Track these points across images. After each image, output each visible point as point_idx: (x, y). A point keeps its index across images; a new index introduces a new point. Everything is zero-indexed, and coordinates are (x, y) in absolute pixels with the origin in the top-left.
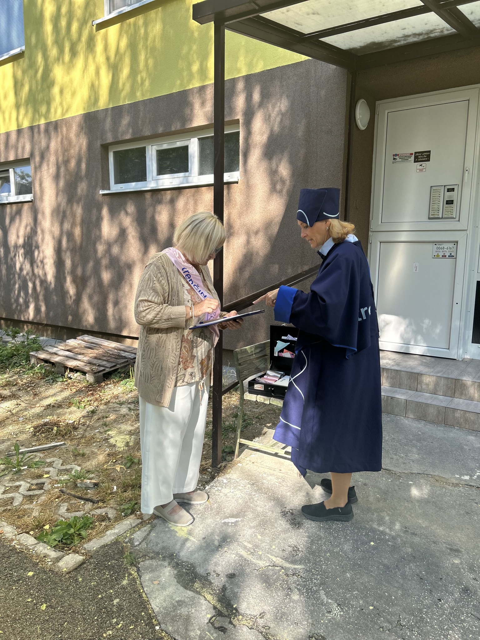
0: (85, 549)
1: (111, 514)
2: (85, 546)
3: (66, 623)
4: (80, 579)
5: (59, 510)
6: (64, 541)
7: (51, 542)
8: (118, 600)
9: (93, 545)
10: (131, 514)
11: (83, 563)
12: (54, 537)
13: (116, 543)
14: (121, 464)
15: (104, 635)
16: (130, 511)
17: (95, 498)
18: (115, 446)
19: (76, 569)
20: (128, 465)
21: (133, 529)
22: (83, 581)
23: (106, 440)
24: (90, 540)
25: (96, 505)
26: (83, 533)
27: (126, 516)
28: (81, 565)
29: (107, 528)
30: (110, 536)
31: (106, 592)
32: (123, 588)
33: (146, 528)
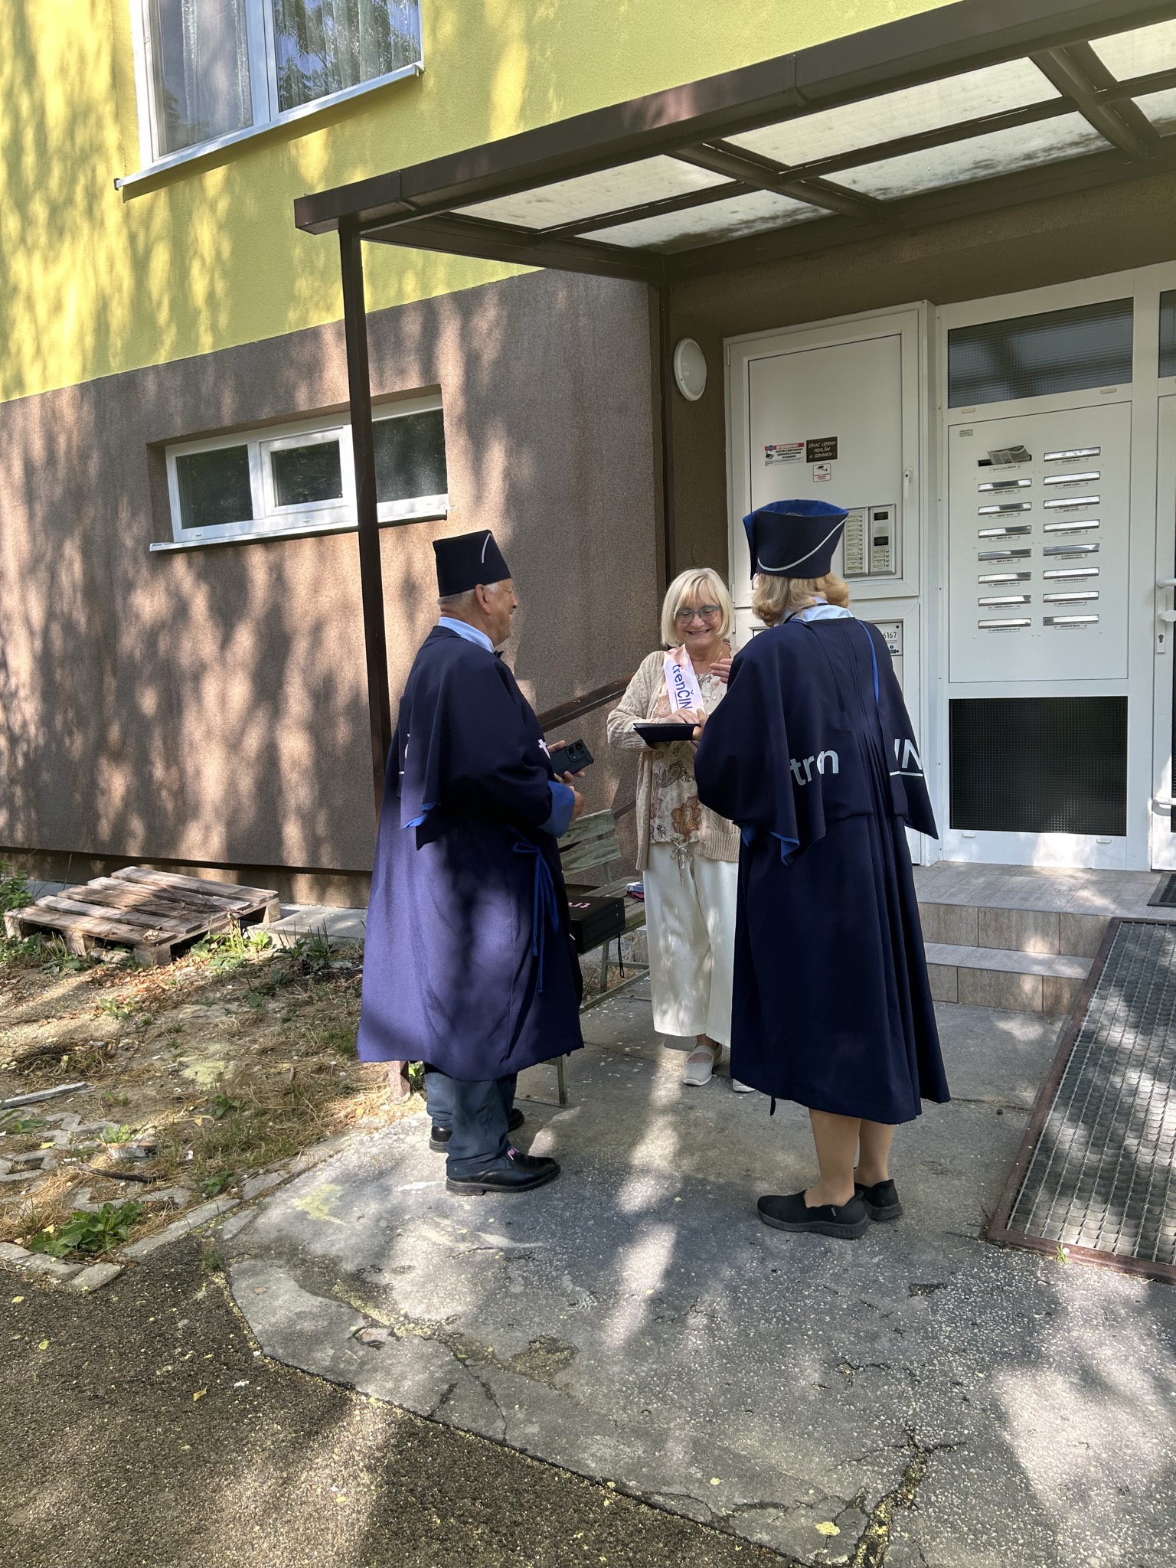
0: (126, 1255)
1: (181, 1197)
2: (126, 1250)
3: (86, 1364)
4: (115, 1299)
5: (73, 1201)
6: (84, 1246)
7: (58, 1249)
8: (186, 1321)
9: (142, 1248)
10: (220, 1192)
11: (120, 1275)
12: (63, 1241)
13: (189, 1237)
14: (207, 1111)
15: (158, 1373)
16: (218, 1188)
17: (147, 1174)
18: (193, 1081)
19: (105, 1286)
20: (220, 1112)
21: (222, 1216)
22: (119, 1302)
23: (176, 1073)
24: (137, 1240)
25: (149, 1187)
26: (122, 1231)
27: (209, 1197)
28: (116, 1278)
29: (170, 1220)
30: (177, 1230)
31: (164, 1312)
32: (197, 1303)
33: (247, 1212)
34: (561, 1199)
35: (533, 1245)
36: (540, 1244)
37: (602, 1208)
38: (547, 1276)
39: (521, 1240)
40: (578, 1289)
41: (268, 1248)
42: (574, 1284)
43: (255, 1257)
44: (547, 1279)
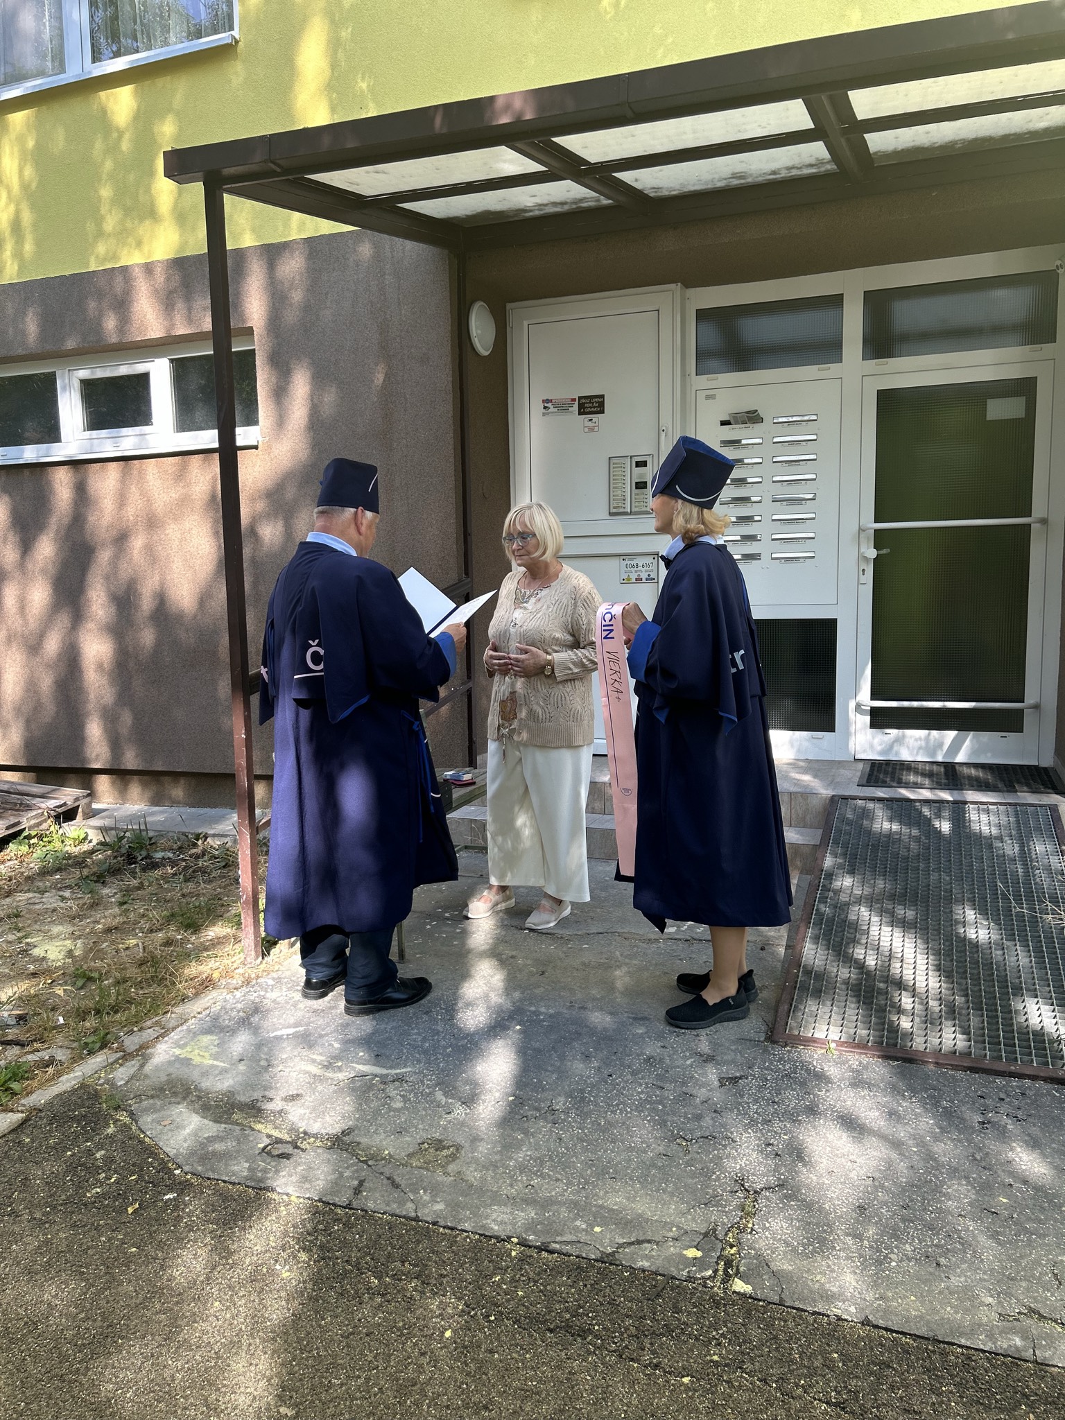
0: (24, 1105)
1: (61, 1055)
2: (23, 1101)
3: (16, 1193)
4: (27, 1140)
8: (103, 1152)
9: (40, 1098)
10: (101, 1048)
11: (24, 1122)
13: (83, 1086)
14: (66, 983)
15: (88, 1195)
16: (98, 1045)
17: (22, 1038)
18: (44, 959)
19: (13, 1130)
20: (80, 983)
21: (110, 1066)
22: (33, 1141)
23: (25, 952)
24: (31, 1093)
25: (27, 1049)
26: (15, 1086)
27: (91, 1053)
28: (22, 1124)
29: (59, 1074)
30: (68, 1082)
31: (79, 1146)
32: (107, 1136)
33: (133, 1062)
34: (418, 1034)
35: (404, 1070)
36: (409, 1069)
37: (455, 1039)
38: (421, 1093)
39: (391, 1068)
40: (450, 1101)
41: (162, 1090)
42: (446, 1097)
43: (152, 1097)
44: (422, 1095)
